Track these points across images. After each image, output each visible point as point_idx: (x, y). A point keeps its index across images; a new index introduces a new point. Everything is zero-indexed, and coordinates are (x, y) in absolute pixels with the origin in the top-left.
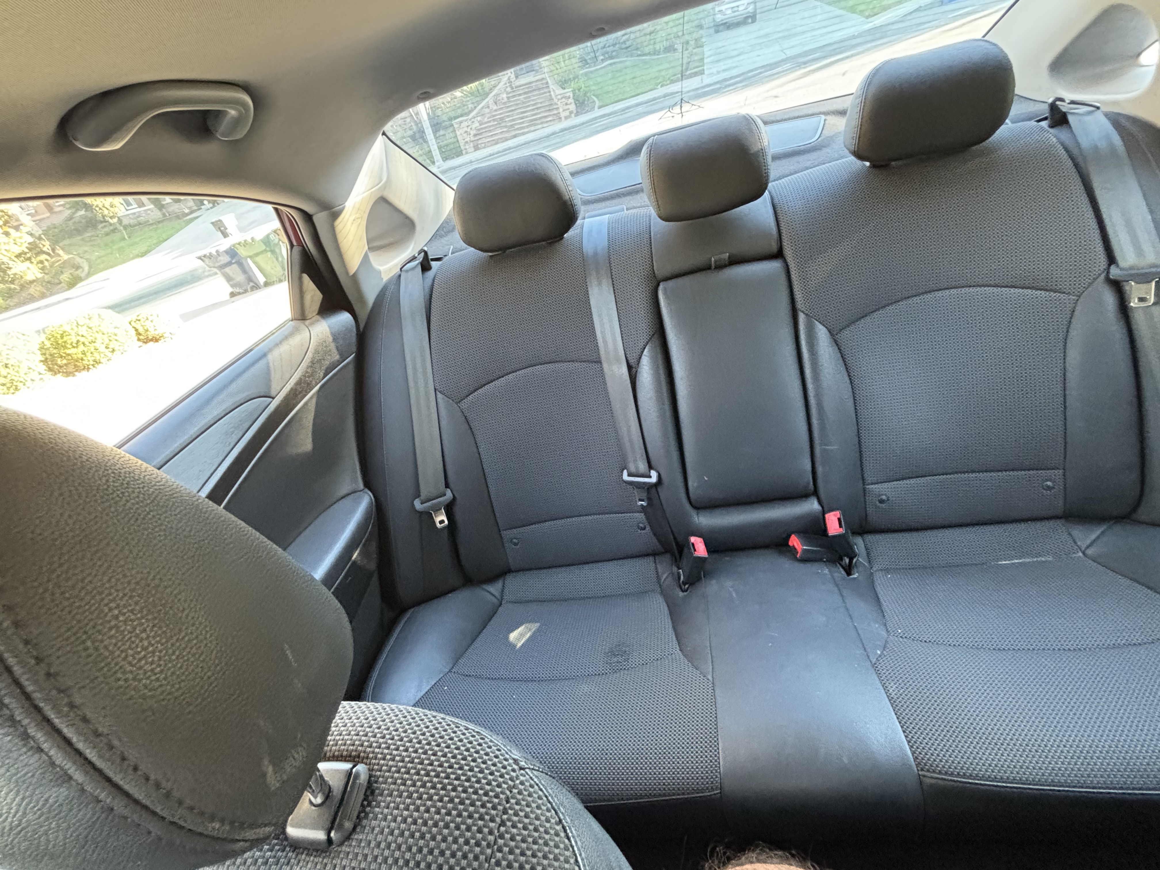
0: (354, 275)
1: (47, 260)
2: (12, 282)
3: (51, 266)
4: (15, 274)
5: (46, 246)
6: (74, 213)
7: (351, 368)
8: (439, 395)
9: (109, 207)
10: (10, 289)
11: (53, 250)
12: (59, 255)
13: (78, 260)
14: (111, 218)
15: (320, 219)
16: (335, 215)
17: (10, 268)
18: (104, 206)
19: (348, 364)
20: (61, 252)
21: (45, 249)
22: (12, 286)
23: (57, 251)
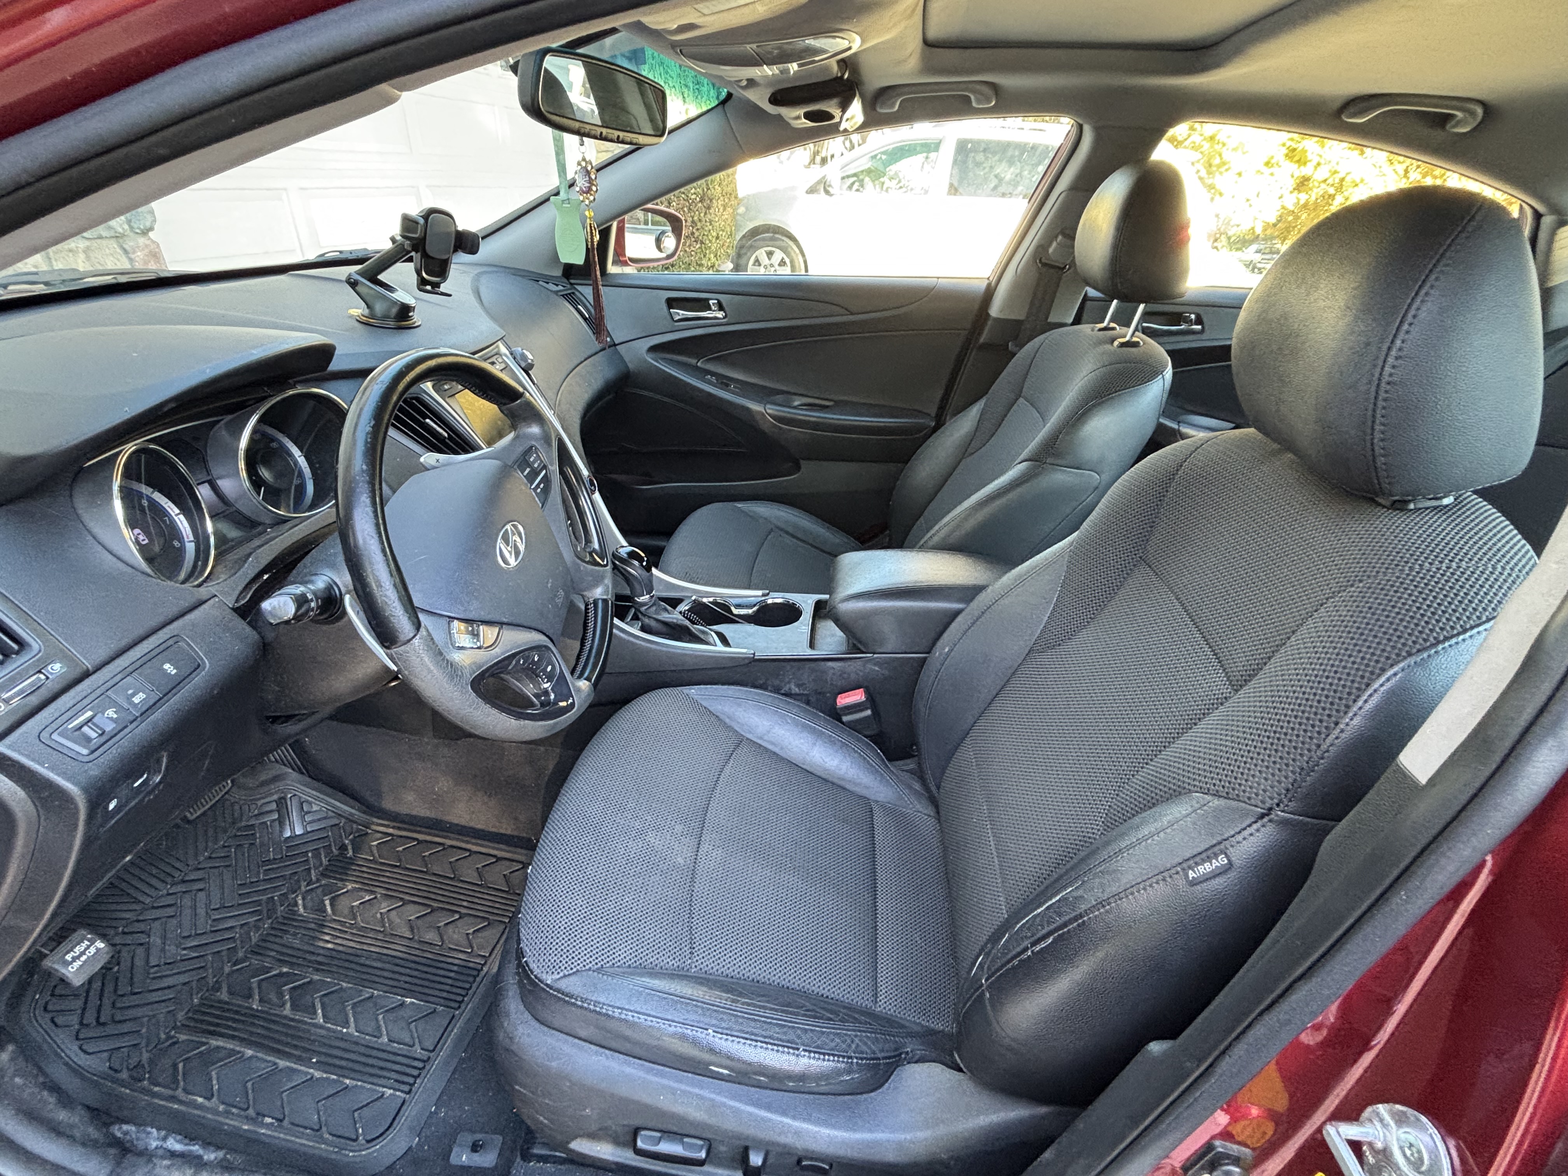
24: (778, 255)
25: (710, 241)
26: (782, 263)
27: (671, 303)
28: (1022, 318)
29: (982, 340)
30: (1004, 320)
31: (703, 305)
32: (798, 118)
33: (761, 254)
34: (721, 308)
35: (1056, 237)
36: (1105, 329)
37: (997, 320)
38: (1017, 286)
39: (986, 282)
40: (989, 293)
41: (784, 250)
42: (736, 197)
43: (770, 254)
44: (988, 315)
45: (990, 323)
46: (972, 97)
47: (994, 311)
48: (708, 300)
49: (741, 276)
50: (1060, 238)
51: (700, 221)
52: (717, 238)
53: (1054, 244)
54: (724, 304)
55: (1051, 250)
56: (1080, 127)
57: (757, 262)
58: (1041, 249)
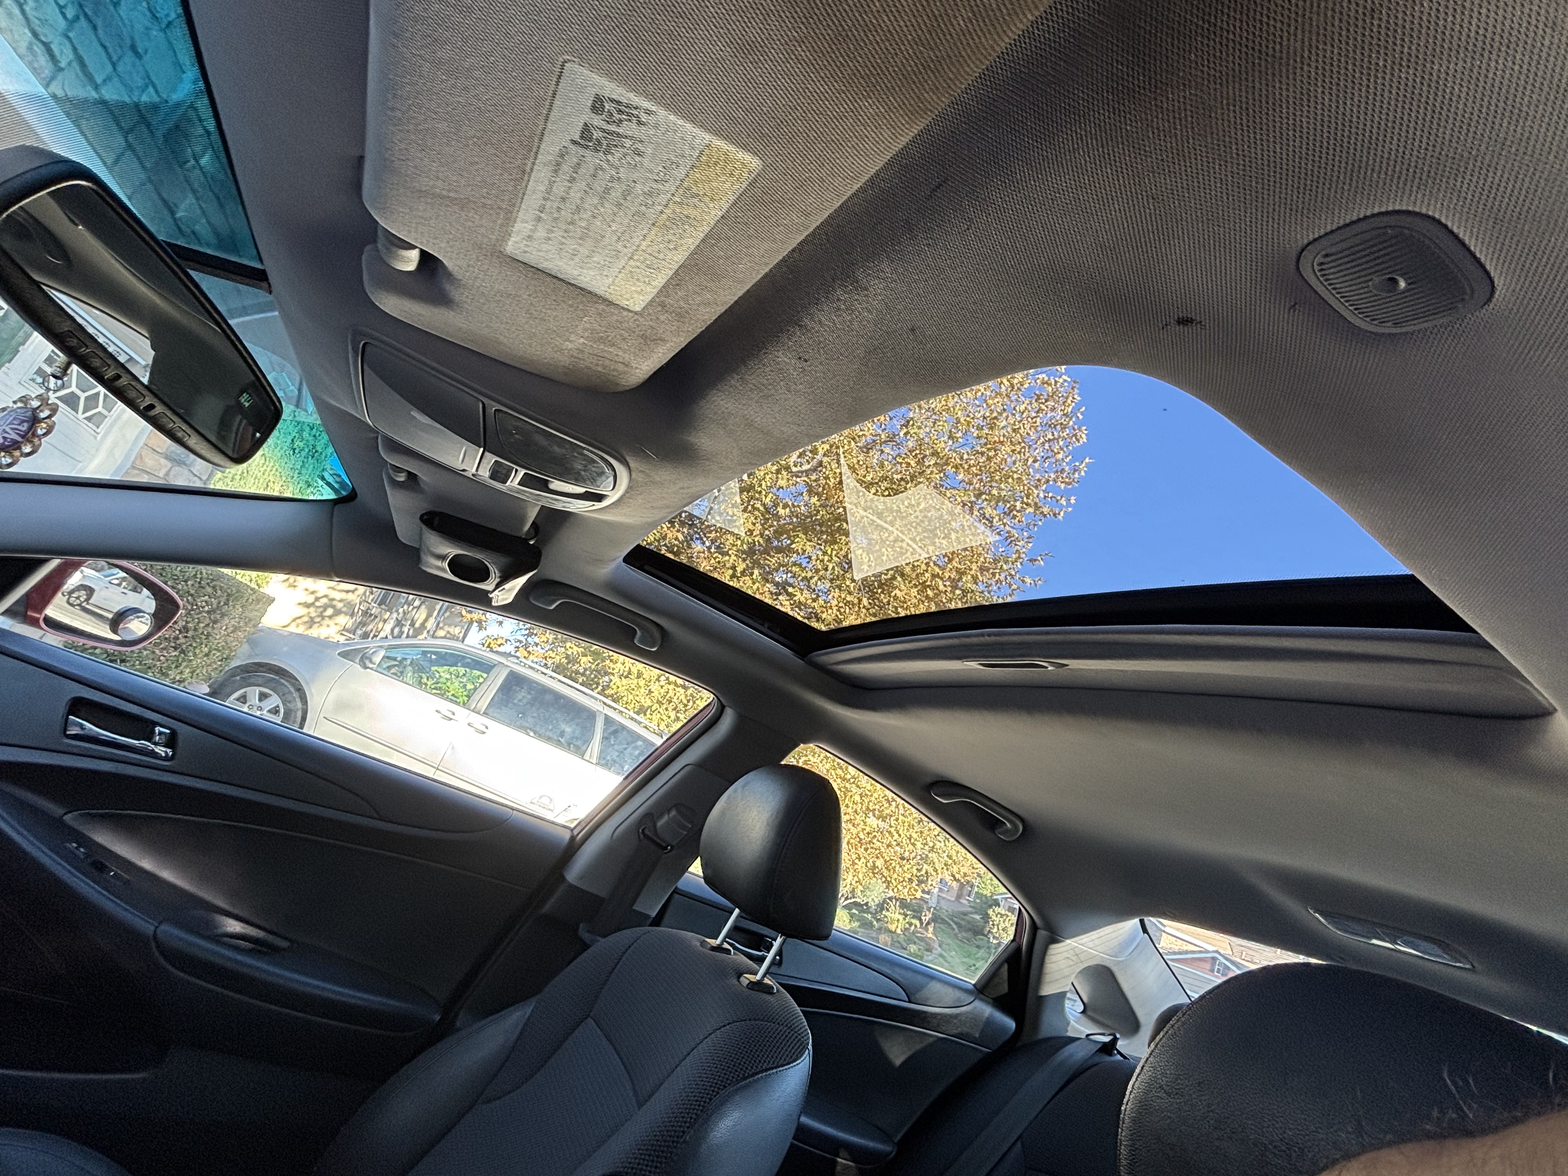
0: (1042, 997)
1: (916, 926)
2: (878, 920)
3: (913, 933)
4: (886, 917)
5: (927, 917)
6: (972, 913)
7: (980, 1056)
8: (1019, 1144)
9: (1000, 928)
10: (871, 923)
11: (928, 924)
12: (927, 930)
13: (936, 946)
14: (994, 937)
15: (1042, 934)
16: (1054, 941)
17: (888, 910)
18: (998, 925)
19: (981, 1051)
20: (931, 929)
21: (923, 918)
22: (875, 923)
23: (929, 927)
24: (274, 700)
25: (195, 655)
26: (275, 711)
27: (78, 706)
28: (603, 894)
29: (547, 908)
30: (582, 891)
31: (145, 729)
32: (442, 558)
33: (254, 693)
34: (171, 741)
35: (669, 811)
36: (719, 949)
37: (571, 886)
38: (609, 852)
39: (567, 836)
40: (573, 847)
41: (282, 696)
42: (255, 626)
43: (263, 697)
44: (563, 879)
45: (562, 889)
46: (639, 632)
47: (574, 873)
48: (155, 724)
49: (214, 705)
50: (673, 813)
51: (195, 630)
52: (207, 655)
53: (666, 818)
54: (180, 739)
55: (660, 824)
56: (722, 709)
57: (243, 699)
58: (649, 817)
